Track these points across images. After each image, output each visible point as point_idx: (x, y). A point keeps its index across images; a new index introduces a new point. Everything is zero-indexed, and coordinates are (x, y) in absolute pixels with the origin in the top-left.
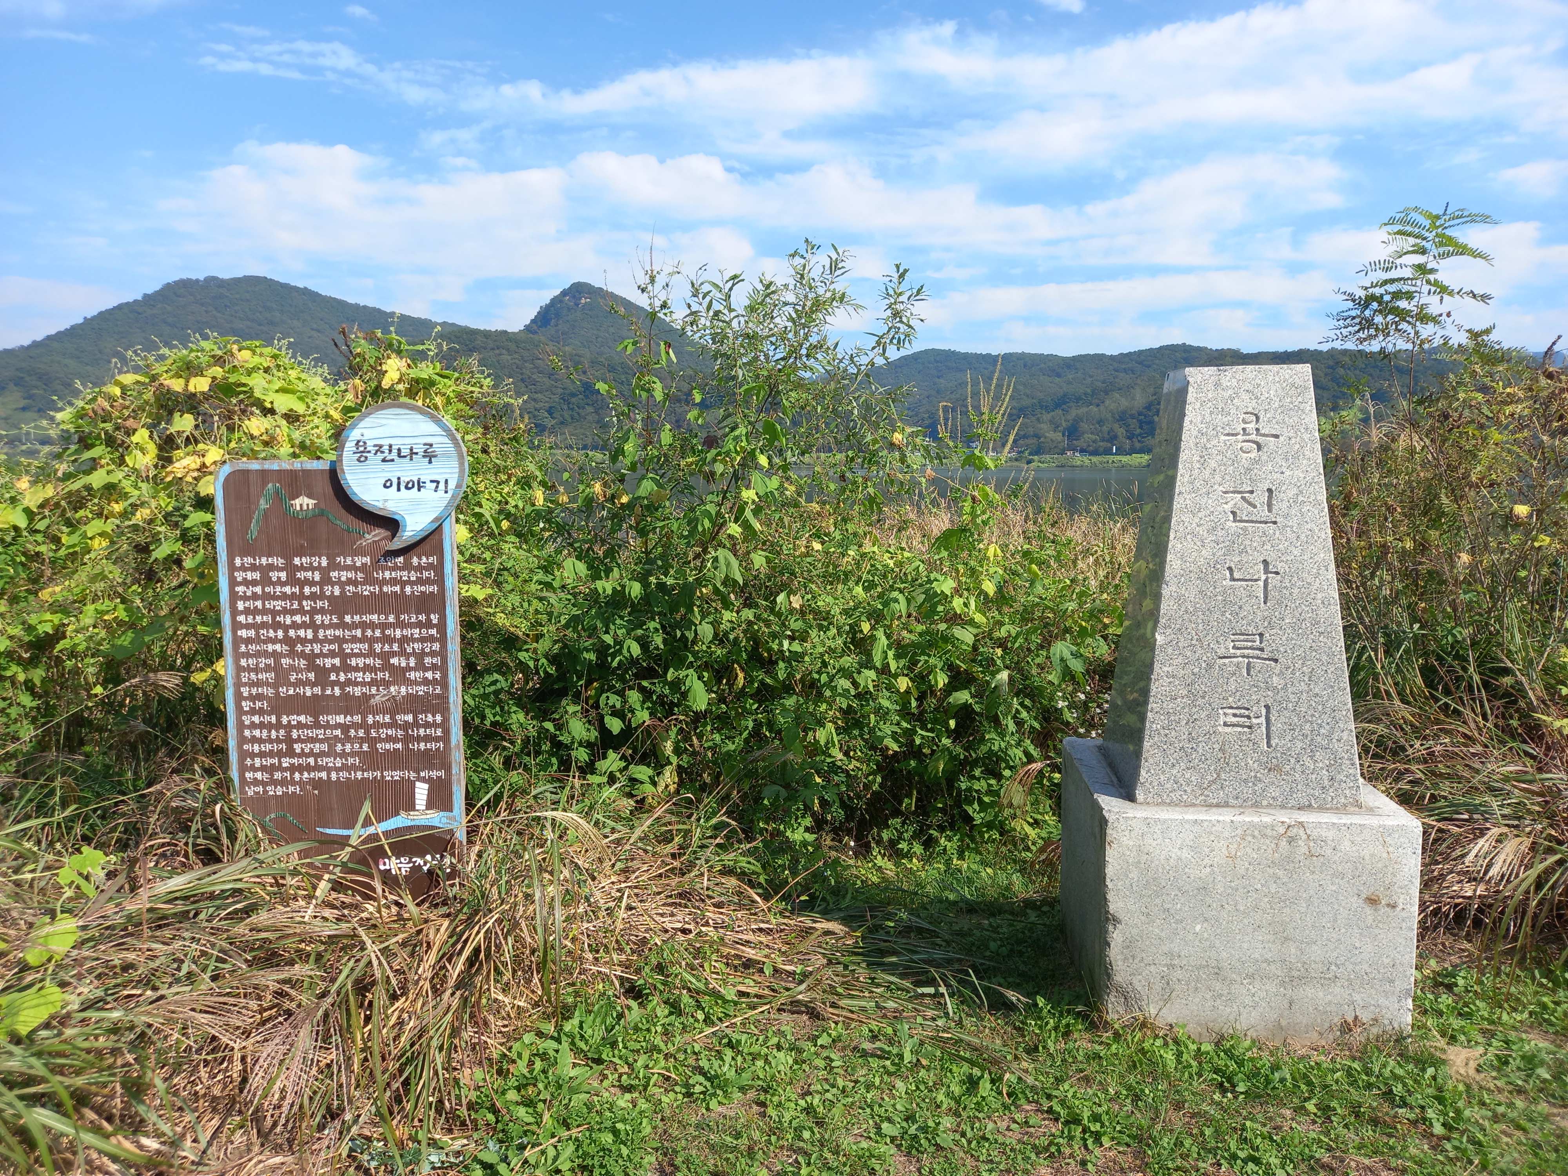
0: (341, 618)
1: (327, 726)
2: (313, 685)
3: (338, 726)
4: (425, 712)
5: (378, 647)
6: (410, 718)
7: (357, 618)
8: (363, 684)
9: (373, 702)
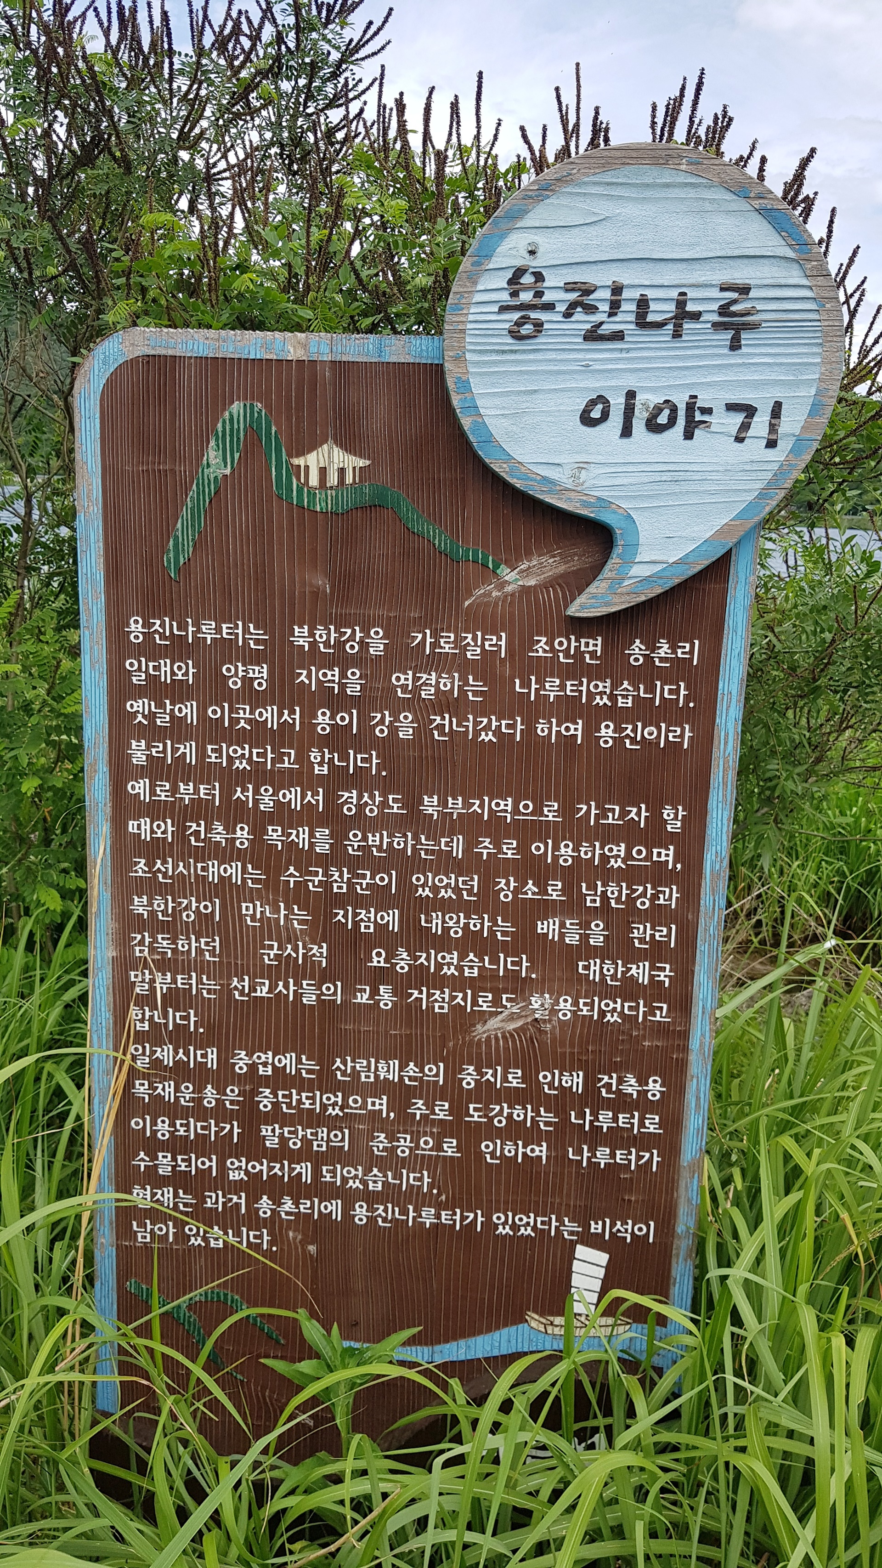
0: (412, 803)
1: (353, 1086)
2: (324, 977)
3: (379, 1087)
4: (620, 1068)
5: (506, 887)
6: (576, 1081)
7: (455, 805)
8: (459, 983)
9: (481, 1031)
